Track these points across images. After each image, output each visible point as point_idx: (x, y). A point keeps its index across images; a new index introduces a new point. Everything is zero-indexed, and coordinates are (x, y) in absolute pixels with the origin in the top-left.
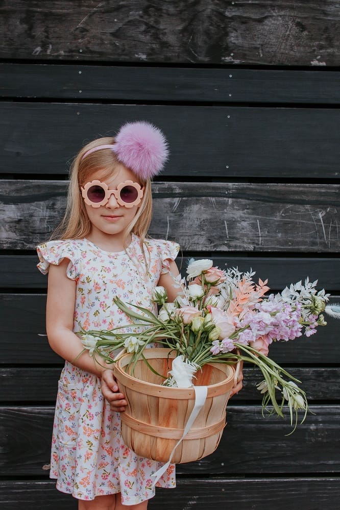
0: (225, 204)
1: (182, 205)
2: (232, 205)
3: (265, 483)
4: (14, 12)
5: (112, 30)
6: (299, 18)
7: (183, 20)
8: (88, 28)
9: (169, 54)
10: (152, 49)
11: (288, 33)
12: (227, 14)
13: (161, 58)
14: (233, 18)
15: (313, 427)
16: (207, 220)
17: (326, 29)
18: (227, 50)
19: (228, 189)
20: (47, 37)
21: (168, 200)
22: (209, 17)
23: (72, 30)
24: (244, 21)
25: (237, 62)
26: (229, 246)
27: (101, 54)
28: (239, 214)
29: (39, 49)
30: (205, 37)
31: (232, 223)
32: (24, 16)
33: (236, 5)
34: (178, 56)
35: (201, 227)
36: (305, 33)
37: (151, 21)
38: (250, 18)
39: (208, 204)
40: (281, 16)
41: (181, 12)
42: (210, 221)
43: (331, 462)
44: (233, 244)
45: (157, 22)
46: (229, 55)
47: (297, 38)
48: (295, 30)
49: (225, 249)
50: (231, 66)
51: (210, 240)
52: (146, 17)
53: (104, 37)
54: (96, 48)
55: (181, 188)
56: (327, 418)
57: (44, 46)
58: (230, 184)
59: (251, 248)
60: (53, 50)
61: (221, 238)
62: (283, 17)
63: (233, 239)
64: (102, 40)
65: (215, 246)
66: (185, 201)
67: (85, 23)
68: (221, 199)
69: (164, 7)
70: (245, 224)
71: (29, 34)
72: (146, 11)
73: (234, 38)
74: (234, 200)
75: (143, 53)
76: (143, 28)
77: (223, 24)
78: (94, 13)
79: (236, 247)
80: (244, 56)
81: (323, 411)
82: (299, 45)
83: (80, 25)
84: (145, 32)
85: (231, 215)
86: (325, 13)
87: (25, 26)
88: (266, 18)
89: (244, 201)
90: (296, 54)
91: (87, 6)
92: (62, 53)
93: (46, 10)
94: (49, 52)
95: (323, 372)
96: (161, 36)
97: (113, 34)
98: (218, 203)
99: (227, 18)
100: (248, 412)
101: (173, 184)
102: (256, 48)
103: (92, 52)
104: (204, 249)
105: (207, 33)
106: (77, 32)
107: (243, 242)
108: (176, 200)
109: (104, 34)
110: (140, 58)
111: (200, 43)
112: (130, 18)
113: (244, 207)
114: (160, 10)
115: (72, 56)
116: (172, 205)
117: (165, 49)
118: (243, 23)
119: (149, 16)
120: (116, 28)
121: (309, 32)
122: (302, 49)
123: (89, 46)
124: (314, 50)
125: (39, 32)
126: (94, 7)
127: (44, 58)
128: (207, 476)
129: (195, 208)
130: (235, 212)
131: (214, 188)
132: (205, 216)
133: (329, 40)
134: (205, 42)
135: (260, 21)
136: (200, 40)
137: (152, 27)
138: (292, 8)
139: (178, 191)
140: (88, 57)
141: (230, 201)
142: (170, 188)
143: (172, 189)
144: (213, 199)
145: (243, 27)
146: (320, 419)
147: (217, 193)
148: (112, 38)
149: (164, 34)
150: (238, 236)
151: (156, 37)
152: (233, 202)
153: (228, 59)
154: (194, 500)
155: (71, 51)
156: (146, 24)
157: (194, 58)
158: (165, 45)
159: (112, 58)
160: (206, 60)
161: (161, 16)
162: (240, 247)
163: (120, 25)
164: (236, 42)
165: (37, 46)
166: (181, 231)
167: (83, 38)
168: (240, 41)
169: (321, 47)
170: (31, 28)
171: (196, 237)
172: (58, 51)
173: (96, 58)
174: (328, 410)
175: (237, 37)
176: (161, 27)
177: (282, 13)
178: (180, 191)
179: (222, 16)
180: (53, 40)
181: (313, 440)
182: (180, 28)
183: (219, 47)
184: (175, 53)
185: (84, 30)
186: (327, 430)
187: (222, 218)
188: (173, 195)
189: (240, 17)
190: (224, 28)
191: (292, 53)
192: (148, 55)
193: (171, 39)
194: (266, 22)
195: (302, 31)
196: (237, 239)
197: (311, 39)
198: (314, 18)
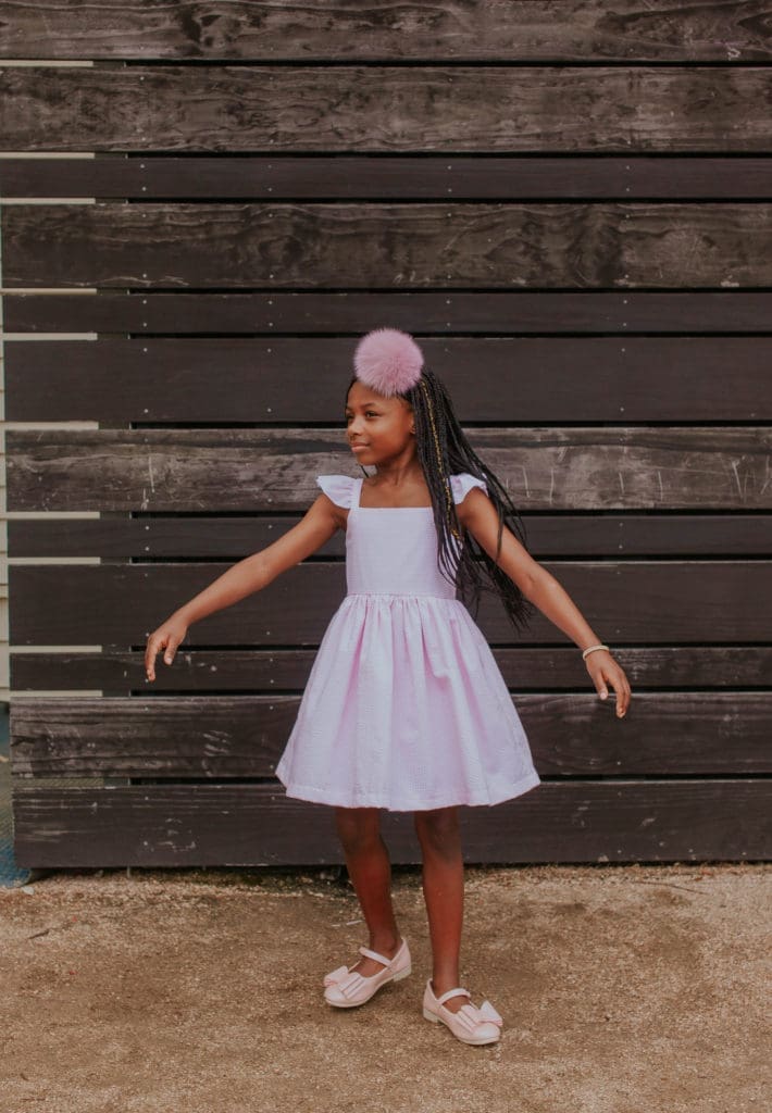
0: (620, 453)
1: (569, 455)
2: (628, 455)
3: (669, 786)
4: (372, 234)
5: (485, 252)
6: (705, 230)
7: (569, 238)
8: (458, 250)
9: (553, 278)
10: (533, 273)
11: (693, 249)
12: (622, 229)
13: (543, 283)
14: (628, 234)
15: (727, 718)
16: (598, 472)
17: (739, 244)
18: (621, 272)
19: (622, 435)
20: (410, 262)
21: (551, 450)
22: (599, 233)
23: (439, 252)
24: (640, 236)
25: (632, 285)
26: (624, 502)
27: (473, 280)
28: (635, 465)
29: (400, 276)
30: (595, 257)
31: (628, 476)
32: (382, 238)
33: (631, 218)
34: (563, 280)
35: (591, 481)
36: (714, 249)
37: (531, 240)
38: (647, 234)
39: (599, 454)
40: (684, 229)
41: (567, 227)
42: (602, 474)
43: (749, 761)
44: (629, 500)
45: (538, 241)
46: (623, 277)
47: (704, 255)
48: (702, 245)
49: (619, 506)
50: (625, 290)
51: (602, 496)
52: (524, 235)
53: (475, 260)
54: (466, 273)
55: (567, 435)
56: (745, 707)
57: (407, 273)
58: (626, 430)
59: (651, 505)
60: (417, 278)
61: (615, 493)
62: (687, 231)
63: (628, 494)
64: (473, 263)
65: (609, 503)
66: (572, 450)
67: (455, 244)
68: (615, 447)
69: (547, 224)
70: (643, 476)
71: (389, 258)
72: (525, 228)
73: (629, 257)
74: (631, 448)
75: (522, 277)
76: (522, 248)
77: (615, 240)
78: (465, 232)
79: (632, 504)
80: (641, 278)
81: (739, 699)
82: (706, 263)
83: (448, 247)
84: (525, 253)
85: (628, 466)
86: (737, 225)
87: (384, 250)
88: (667, 232)
89: (641, 449)
90: (702, 274)
91: (457, 225)
92: (427, 279)
93: (409, 231)
94: (412, 279)
95: (737, 652)
96: (543, 257)
97: (487, 257)
98: (611, 452)
99: (620, 233)
100: (649, 700)
101: (559, 431)
102: (656, 269)
103: (462, 278)
104: (595, 507)
105: (598, 253)
106: (445, 256)
107: (642, 498)
108: (562, 450)
109: (476, 256)
110: (517, 284)
111: (588, 263)
112: (508, 237)
113: (641, 457)
114: (541, 227)
115: (438, 283)
116: (556, 455)
117: (549, 273)
118: (639, 239)
119: (528, 233)
120: (490, 249)
121: (719, 247)
122: (710, 268)
123: (460, 272)
124: (725, 269)
125: (400, 256)
126: (463, 225)
127: (407, 286)
128: (600, 777)
129: (584, 458)
130: (631, 463)
131: (606, 434)
132: (596, 468)
133: (743, 256)
134: (595, 262)
135: (660, 236)
136: (589, 261)
137: (532, 247)
138: (698, 220)
139: (563, 439)
140: (457, 284)
141: (626, 449)
142: (554, 436)
143: (557, 437)
144: (605, 448)
145: (640, 243)
146: (735, 708)
147: (609, 440)
148: (484, 260)
149: (546, 255)
150: (635, 490)
151: (537, 258)
152: (630, 451)
153: (622, 282)
154: (585, 805)
155: (437, 277)
156: (526, 244)
157: (582, 281)
158: (547, 267)
159: (487, 284)
160: (596, 283)
161: (542, 234)
162: (638, 504)
163: (495, 245)
164: (632, 261)
165: (398, 272)
166: (568, 486)
167: (451, 261)
168: (635, 261)
169: (733, 265)
170: (391, 252)
171: (585, 494)
172: (422, 278)
173: (468, 285)
174: (745, 699)
175: (633, 255)
176: (543, 247)
177: (686, 226)
178: (567, 439)
179: (615, 231)
180: (417, 266)
181: (727, 733)
182: (565, 247)
183: (610, 268)
184: (559, 278)
185: (452, 253)
186: (745, 722)
187: (617, 469)
188: (557, 444)
189: (637, 232)
190: (618, 246)
191: (698, 273)
192: (528, 279)
193: (555, 260)
194: (667, 237)
195: (710, 247)
196: (634, 494)
197: (721, 255)
198: (725, 231)
